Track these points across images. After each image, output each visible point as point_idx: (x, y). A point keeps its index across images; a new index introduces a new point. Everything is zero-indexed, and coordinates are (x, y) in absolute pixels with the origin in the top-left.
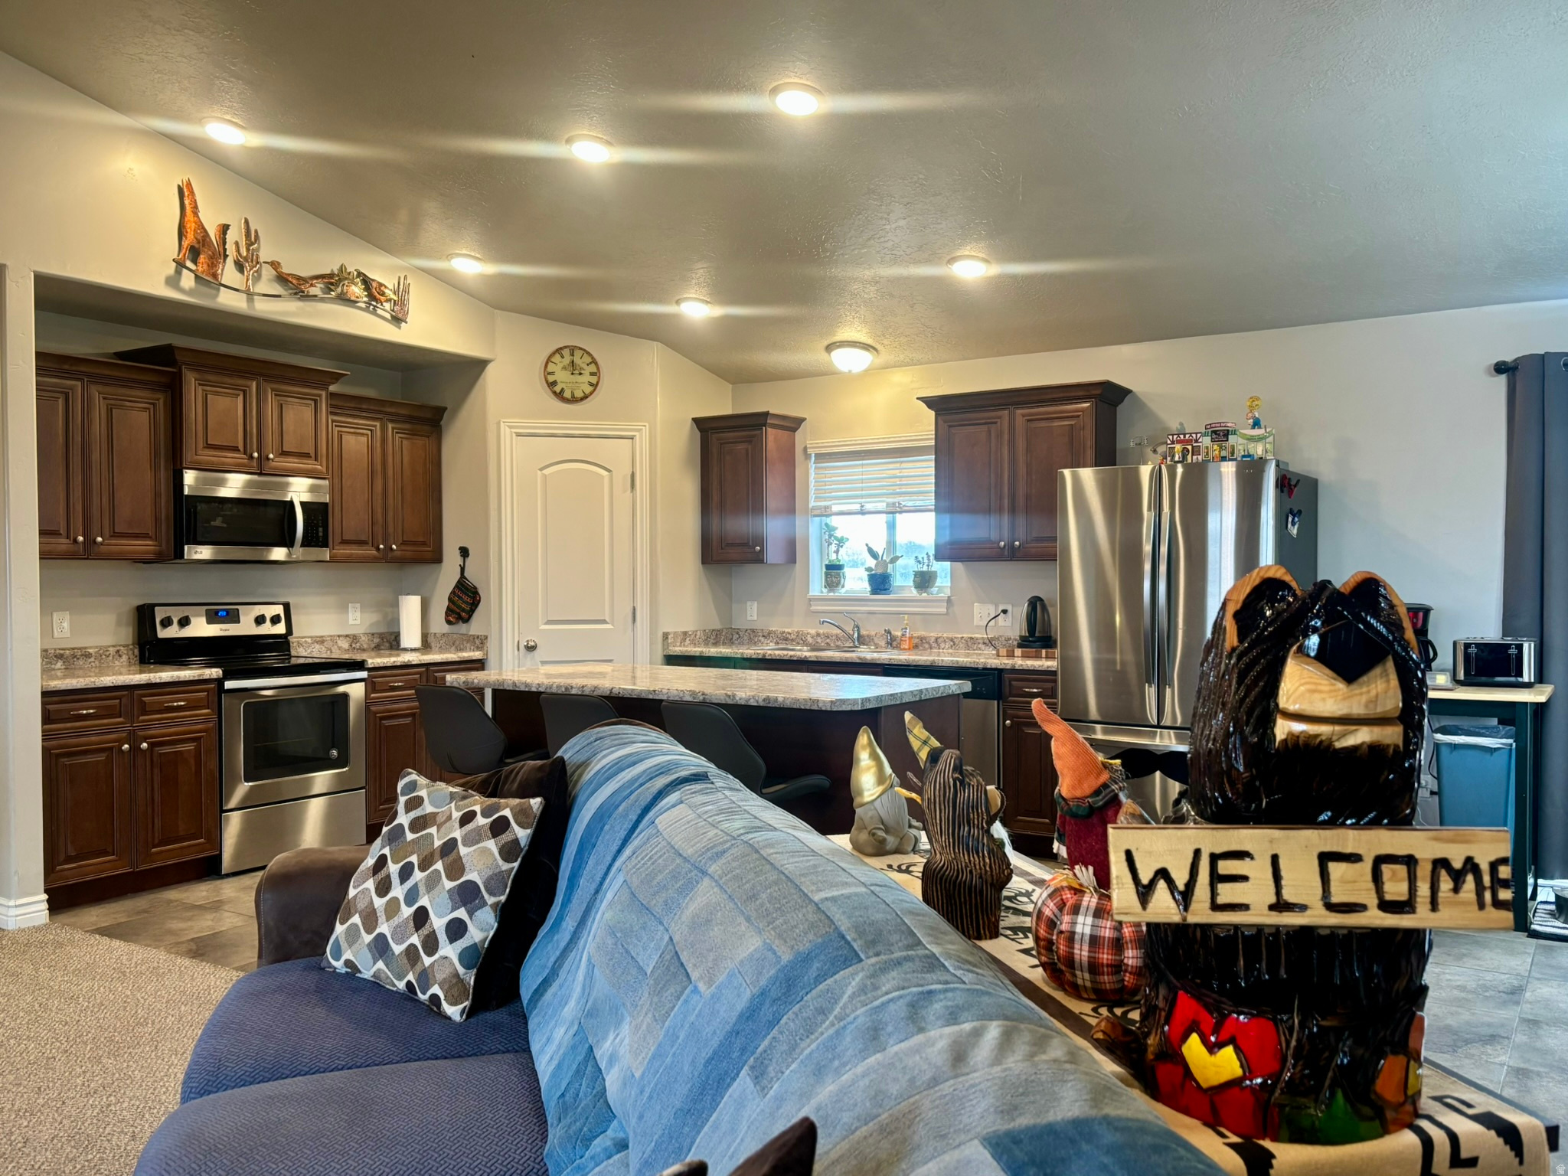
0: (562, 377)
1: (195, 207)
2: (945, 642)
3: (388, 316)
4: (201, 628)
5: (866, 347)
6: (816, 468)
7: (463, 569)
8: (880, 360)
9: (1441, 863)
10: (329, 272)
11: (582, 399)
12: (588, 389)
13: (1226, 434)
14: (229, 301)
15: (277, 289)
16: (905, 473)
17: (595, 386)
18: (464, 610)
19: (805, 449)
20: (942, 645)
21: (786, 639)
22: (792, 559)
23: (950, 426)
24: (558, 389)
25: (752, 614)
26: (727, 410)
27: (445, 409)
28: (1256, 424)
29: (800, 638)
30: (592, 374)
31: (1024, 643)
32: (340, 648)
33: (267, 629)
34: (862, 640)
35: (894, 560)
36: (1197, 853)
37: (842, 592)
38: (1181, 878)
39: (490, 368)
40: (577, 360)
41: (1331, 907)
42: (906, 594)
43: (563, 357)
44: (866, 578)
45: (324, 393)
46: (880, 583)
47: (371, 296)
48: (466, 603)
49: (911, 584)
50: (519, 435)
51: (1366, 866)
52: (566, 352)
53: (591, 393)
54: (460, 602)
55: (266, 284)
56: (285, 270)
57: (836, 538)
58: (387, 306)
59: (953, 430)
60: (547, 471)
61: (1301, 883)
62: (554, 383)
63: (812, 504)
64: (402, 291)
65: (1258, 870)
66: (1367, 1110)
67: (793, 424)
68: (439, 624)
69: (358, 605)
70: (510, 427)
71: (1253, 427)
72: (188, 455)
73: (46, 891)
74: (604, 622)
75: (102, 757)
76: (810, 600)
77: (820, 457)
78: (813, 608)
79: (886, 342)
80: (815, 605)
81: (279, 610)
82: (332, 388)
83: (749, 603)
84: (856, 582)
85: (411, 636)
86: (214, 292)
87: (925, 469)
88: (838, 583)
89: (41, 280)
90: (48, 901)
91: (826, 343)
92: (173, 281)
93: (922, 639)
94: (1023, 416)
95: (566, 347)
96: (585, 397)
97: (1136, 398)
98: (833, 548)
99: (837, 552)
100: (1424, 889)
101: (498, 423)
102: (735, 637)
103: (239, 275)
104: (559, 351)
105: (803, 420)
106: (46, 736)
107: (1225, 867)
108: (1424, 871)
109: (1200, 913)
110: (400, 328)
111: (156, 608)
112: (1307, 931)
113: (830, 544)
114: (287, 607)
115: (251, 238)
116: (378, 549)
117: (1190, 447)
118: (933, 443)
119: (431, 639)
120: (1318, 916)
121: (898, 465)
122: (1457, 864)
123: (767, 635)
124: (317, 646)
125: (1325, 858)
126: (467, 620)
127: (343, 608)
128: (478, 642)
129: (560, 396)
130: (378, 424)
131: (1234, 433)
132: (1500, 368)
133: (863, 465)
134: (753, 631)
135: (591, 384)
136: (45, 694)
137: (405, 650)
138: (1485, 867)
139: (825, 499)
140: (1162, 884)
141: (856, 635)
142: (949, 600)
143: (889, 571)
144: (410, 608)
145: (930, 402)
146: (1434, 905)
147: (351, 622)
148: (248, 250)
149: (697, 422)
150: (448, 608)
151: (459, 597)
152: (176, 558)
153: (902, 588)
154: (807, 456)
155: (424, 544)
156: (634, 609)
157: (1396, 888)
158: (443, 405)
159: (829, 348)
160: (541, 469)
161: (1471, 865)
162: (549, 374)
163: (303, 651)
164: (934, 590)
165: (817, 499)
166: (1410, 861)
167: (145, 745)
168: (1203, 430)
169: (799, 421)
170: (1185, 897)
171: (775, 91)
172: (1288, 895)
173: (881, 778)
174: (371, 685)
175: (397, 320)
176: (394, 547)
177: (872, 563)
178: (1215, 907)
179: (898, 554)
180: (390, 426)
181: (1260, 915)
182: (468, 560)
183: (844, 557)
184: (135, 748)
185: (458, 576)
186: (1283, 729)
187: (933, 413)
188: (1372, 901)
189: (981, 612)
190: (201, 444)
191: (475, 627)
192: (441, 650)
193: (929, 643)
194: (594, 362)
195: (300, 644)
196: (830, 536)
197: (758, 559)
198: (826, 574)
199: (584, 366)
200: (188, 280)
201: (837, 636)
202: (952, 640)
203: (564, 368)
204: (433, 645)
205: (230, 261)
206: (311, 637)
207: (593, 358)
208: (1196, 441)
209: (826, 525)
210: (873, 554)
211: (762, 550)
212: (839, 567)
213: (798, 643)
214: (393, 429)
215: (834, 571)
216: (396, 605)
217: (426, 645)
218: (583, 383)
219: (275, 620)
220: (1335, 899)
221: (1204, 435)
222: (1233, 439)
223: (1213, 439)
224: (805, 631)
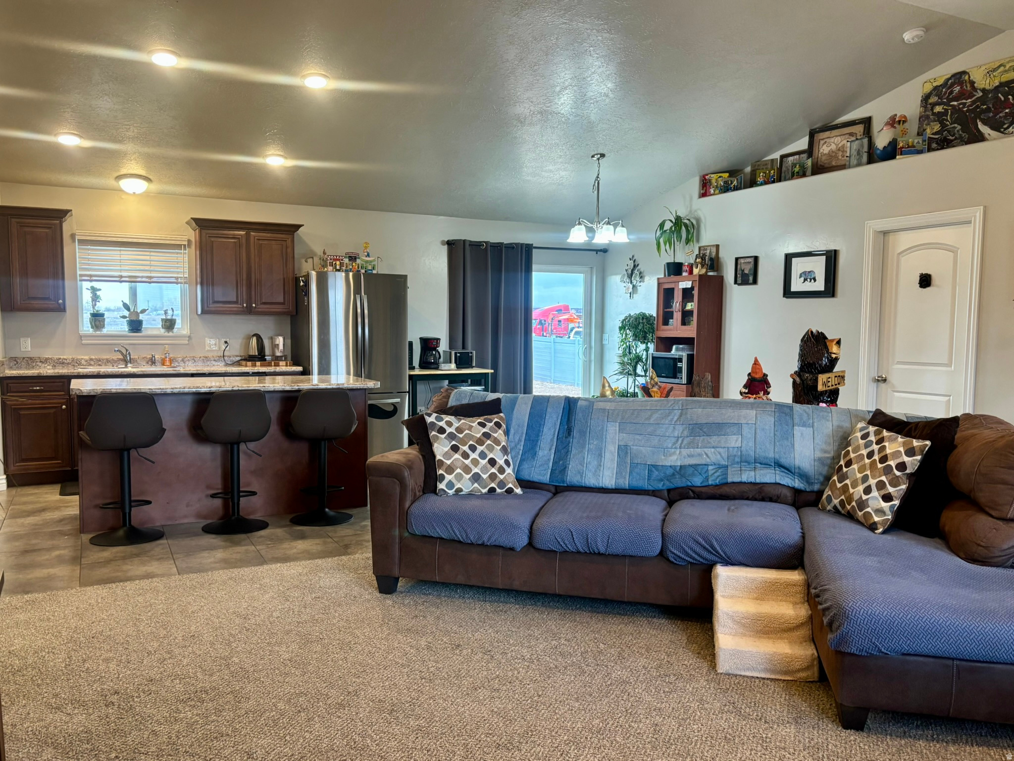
5: (146, 179)
6: (80, 249)
8: (152, 188)
13: (356, 258)
19: (72, 235)
21: (63, 363)
25: (26, 347)
28: (368, 255)
29: (74, 362)
35: (143, 311)
37: (105, 331)
42: (155, 332)
44: (125, 323)
46: (136, 326)
49: (161, 327)
63: (77, 272)
71: (366, 257)
76: (80, 336)
77: (82, 242)
78: (83, 342)
80: (86, 340)
83: (24, 339)
84: (116, 326)
88: (101, 326)
91: (116, 175)
93: (173, 359)
94: (255, 237)
118: (194, 244)
121: (148, 253)
123: (42, 361)
131: (359, 258)
132: (446, 243)
133: (120, 250)
134: (31, 358)
139: (88, 270)
142: (189, 337)
153: (152, 329)
154: (73, 240)
159: (119, 177)
164: (175, 330)
165: (82, 269)
177: (126, 313)
187: (199, 228)
189: (212, 344)
197: (58, 310)
198: (92, 320)
208: (342, 260)
210: (127, 308)
211: (63, 303)
212: (101, 315)
215: (97, 317)
221: (345, 257)
222: (358, 261)
223: (349, 260)
224: (79, 357)
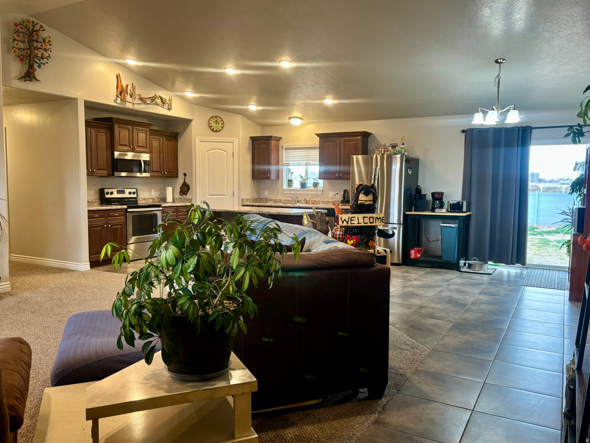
0: (213, 125)
1: (121, 81)
2: (321, 202)
3: (167, 108)
4: (116, 195)
5: (300, 118)
6: (285, 152)
7: (185, 179)
8: (304, 122)
9: (377, 218)
10: (152, 96)
11: (219, 131)
12: (221, 128)
13: (395, 147)
14: (128, 106)
15: (140, 102)
16: (311, 154)
17: (222, 127)
18: (185, 191)
19: (282, 146)
20: (320, 203)
21: (276, 201)
22: (278, 178)
23: (323, 142)
24: (212, 128)
25: (266, 194)
26: (259, 135)
27: (179, 133)
28: (403, 144)
29: (281, 201)
30: (222, 124)
31: (342, 202)
32: (150, 201)
33: (132, 196)
34: (298, 202)
35: (307, 179)
36: (349, 217)
37: (292, 188)
38: (347, 220)
39: (193, 122)
40: (218, 120)
41: (364, 223)
42: (311, 189)
43: (213, 119)
44: (300, 184)
45: (148, 129)
46: (303, 185)
47: (163, 103)
48: (186, 189)
49: (312, 186)
50: (201, 141)
51: (368, 218)
52: (214, 118)
53: (222, 129)
54: (184, 189)
55: (137, 101)
56: (142, 96)
57: (291, 172)
58: (167, 105)
59: (324, 143)
60: (209, 152)
61: (361, 221)
62: (211, 126)
63: (284, 162)
64: (170, 100)
65: (356, 219)
66: (368, 247)
67: (279, 139)
68: (177, 195)
69: (154, 190)
70: (198, 139)
71: (402, 145)
72: (115, 147)
73: (89, 262)
74: (225, 195)
75: (100, 228)
76: (283, 190)
77: (286, 149)
78: (284, 192)
79: (306, 117)
81: (134, 190)
82: (151, 128)
83: (265, 191)
84: (296, 185)
85: (169, 199)
86: (125, 103)
87: (317, 152)
88: (291, 185)
89: (86, 102)
90: (90, 264)
91: (289, 117)
92: (115, 101)
93: (315, 201)
94: (343, 140)
95: (214, 116)
96: (220, 131)
97: (374, 136)
98: (290, 175)
99: (291, 176)
100: (375, 221)
101: (195, 138)
102: (261, 200)
103: (130, 98)
104: (212, 117)
105: (282, 138)
106: (89, 222)
107: (352, 219)
108: (375, 219)
109: (349, 224)
110: (170, 111)
111: (105, 189)
112: (361, 226)
113: (289, 174)
114: (137, 189)
115: (134, 88)
116: (162, 173)
117: (386, 150)
118: (318, 146)
119: (175, 200)
120: (363, 224)
121: (308, 152)
122: (378, 218)
123: (271, 200)
124: (144, 201)
125: (364, 217)
126: (186, 194)
127: (150, 190)
128: (189, 200)
129: (213, 130)
130: (161, 138)
131: (397, 146)
132: (463, 131)
133: (299, 151)
134: (267, 199)
135: (221, 127)
136: (89, 211)
137: (168, 202)
138: (381, 218)
139: (288, 161)
140: (345, 221)
141: (296, 200)
142: (322, 190)
143: (306, 182)
144: (169, 190)
145: (318, 135)
146: (376, 223)
147: (152, 194)
148: (133, 91)
149: (252, 138)
150: (180, 191)
151: (184, 187)
152: (112, 176)
153: (310, 187)
154: (283, 149)
155: (173, 172)
156: (234, 192)
157: (371, 221)
158: (178, 132)
159: (290, 118)
160: (207, 151)
161: (380, 218)
162: (210, 124)
163: (141, 202)
164: (318, 187)
166: (373, 217)
167: (109, 225)
168: (390, 145)
169: (281, 138)
170: (347, 223)
171: (280, 61)
172: (359, 222)
173: (308, 221)
174: (163, 212)
175: (169, 109)
176: (166, 173)
177: (301, 180)
178: (351, 224)
179: (308, 177)
180: (164, 138)
181: (356, 225)
182: (186, 177)
183: (293, 178)
184: (108, 226)
185: (183, 181)
186: (359, 202)
187: (318, 138)
188: (369, 222)
189: (331, 194)
190: (118, 144)
191: (188, 196)
192: (178, 203)
193: (316, 202)
194: (222, 120)
195: (140, 200)
196: (289, 172)
197: (269, 178)
198: (288, 183)
199: (220, 122)
200: (119, 100)
201: (291, 200)
202: (323, 201)
203: (214, 122)
204: (175, 201)
205: (129, 94)
206: (143, 198)
207: (222, 119)
208: (388, 148)
209: (288, 168)
210: (302, 177)
211: (270, 176)
212: (292, 181)
213: (280, 202)
214: (165, 139)
215: (290, 181)
216: (165, 190)
217: (174, 201)
218: (219, 126)
219: (134, 193)
220: (365, 222)
221: (390, 147)
222: (397, 148)
223: (392, 148)
224: (282, 199)
